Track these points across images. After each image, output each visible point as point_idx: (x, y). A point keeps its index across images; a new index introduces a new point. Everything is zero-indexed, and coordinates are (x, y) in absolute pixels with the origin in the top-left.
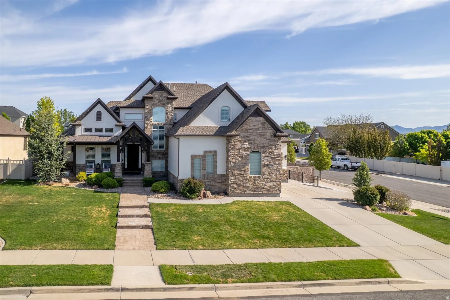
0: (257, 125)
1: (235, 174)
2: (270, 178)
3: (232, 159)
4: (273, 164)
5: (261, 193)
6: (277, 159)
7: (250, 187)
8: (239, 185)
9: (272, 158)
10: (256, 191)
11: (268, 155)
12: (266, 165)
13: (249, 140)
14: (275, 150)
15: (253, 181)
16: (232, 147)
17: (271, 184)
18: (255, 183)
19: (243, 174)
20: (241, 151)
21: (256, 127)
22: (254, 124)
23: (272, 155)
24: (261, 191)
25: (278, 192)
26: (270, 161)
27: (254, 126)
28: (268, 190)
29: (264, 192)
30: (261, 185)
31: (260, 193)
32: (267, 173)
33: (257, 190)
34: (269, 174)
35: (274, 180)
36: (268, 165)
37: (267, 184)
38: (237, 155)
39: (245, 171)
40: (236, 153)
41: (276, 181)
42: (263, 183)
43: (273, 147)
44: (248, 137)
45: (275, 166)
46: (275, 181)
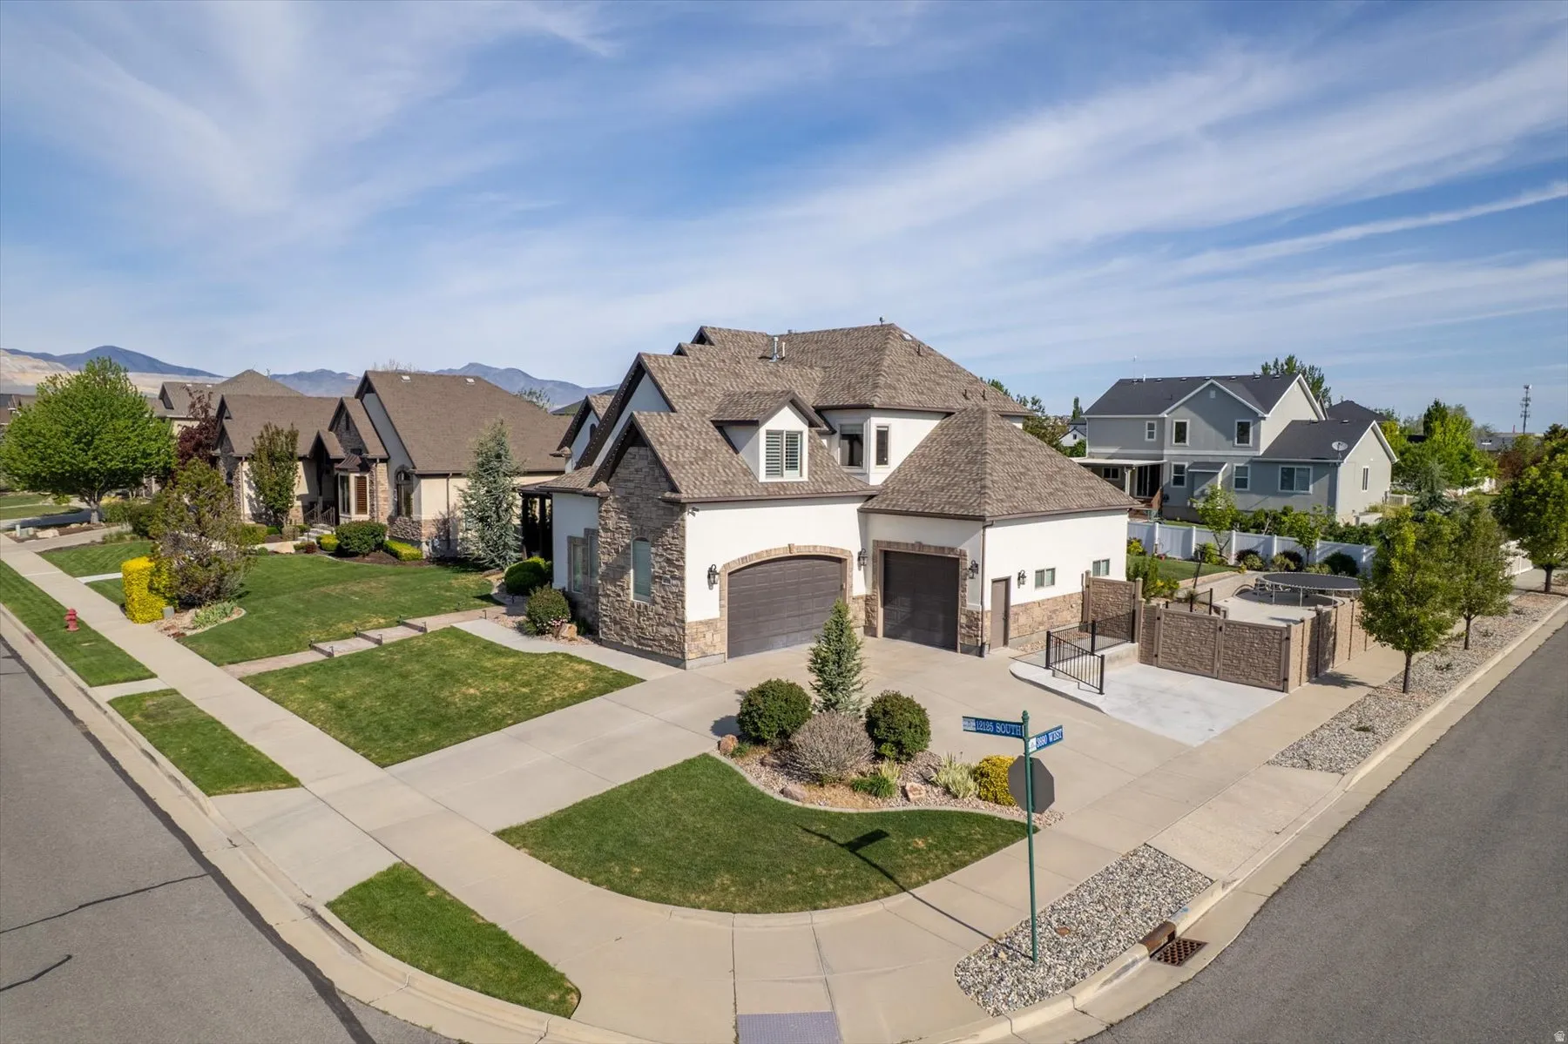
0: (641, 469)
1: (608, 592)
2: (665, 613)
3: (603, 553)
4: (669, 576)
5: (650, 649)
6: (677, 563)
7: (632, 630)
8: (615, 622)
9: (669, 561)
10: (640, 644)
11: (660, 550)
12: (657, 577)
13: (629, 508)
14: (673, 538)
15: (636, 615)
16: (603, 523)
17: (666, 631)
18: (639, 622)
19: (619, 595)
20: (616, 535)
21: (640, 476)
22: (636, 466)
23: (669, 551)
24: (651, 647)
25: (680, 656)
26: (665, 567)
27: (637, 471)
28: (661, 646)
29: (656, 649)
30: (650, 629)
31: (647, 649)
32: (658, 600)
33: (642, 641)
34: (664, 602)
35: (672, 621)
36: (660, 578)
37: (660, 628)
38: (609, 544)
39: (623, 590)
40: (609, 540)
41: (676, 624)
42: (653, 625)
43: (669, 531)
44: (627, 500)
45: (674, 582)
46: (674, 625)
